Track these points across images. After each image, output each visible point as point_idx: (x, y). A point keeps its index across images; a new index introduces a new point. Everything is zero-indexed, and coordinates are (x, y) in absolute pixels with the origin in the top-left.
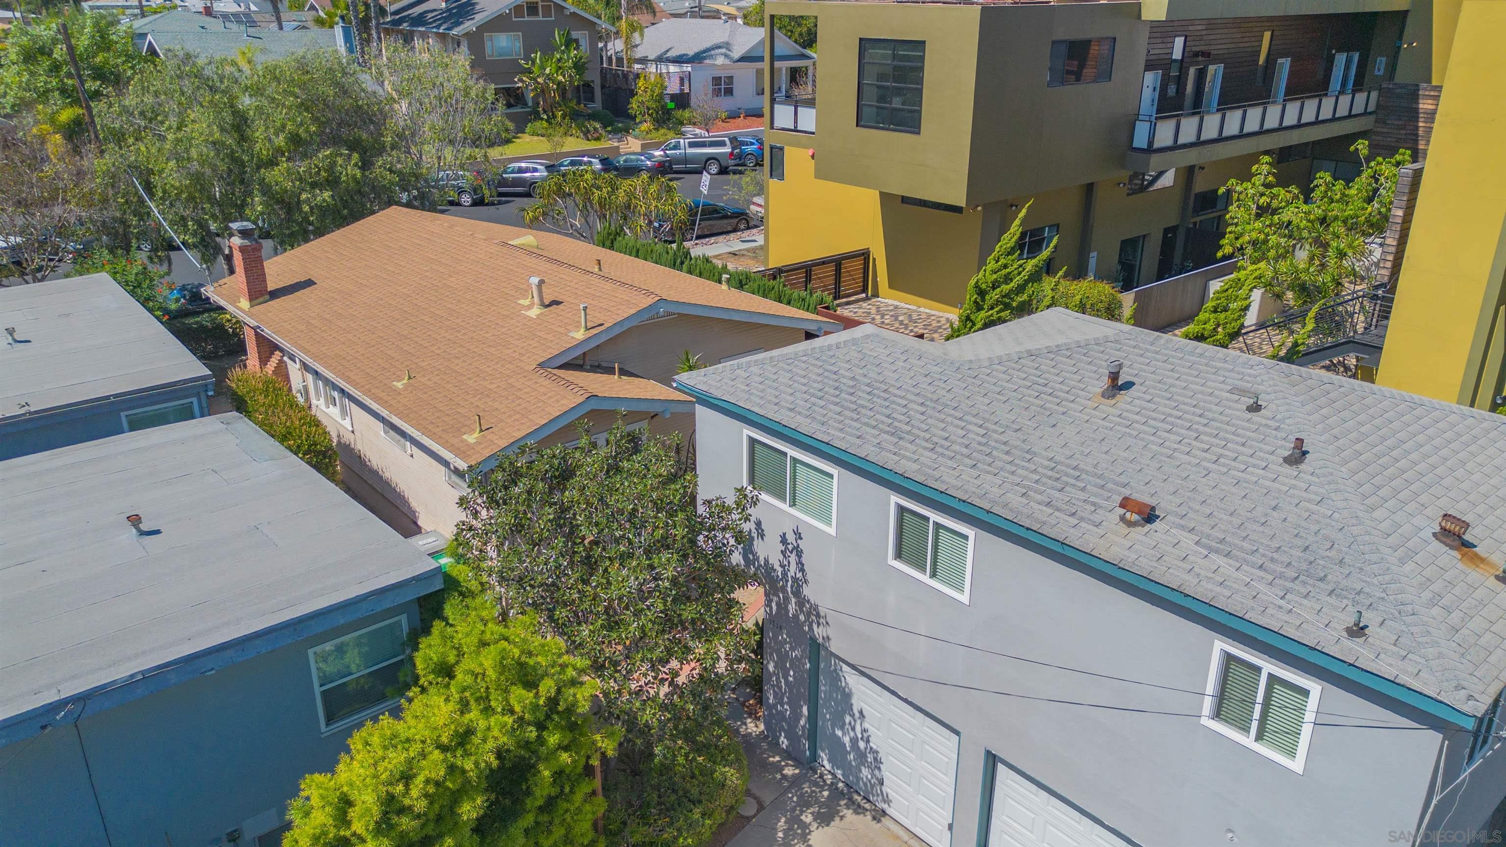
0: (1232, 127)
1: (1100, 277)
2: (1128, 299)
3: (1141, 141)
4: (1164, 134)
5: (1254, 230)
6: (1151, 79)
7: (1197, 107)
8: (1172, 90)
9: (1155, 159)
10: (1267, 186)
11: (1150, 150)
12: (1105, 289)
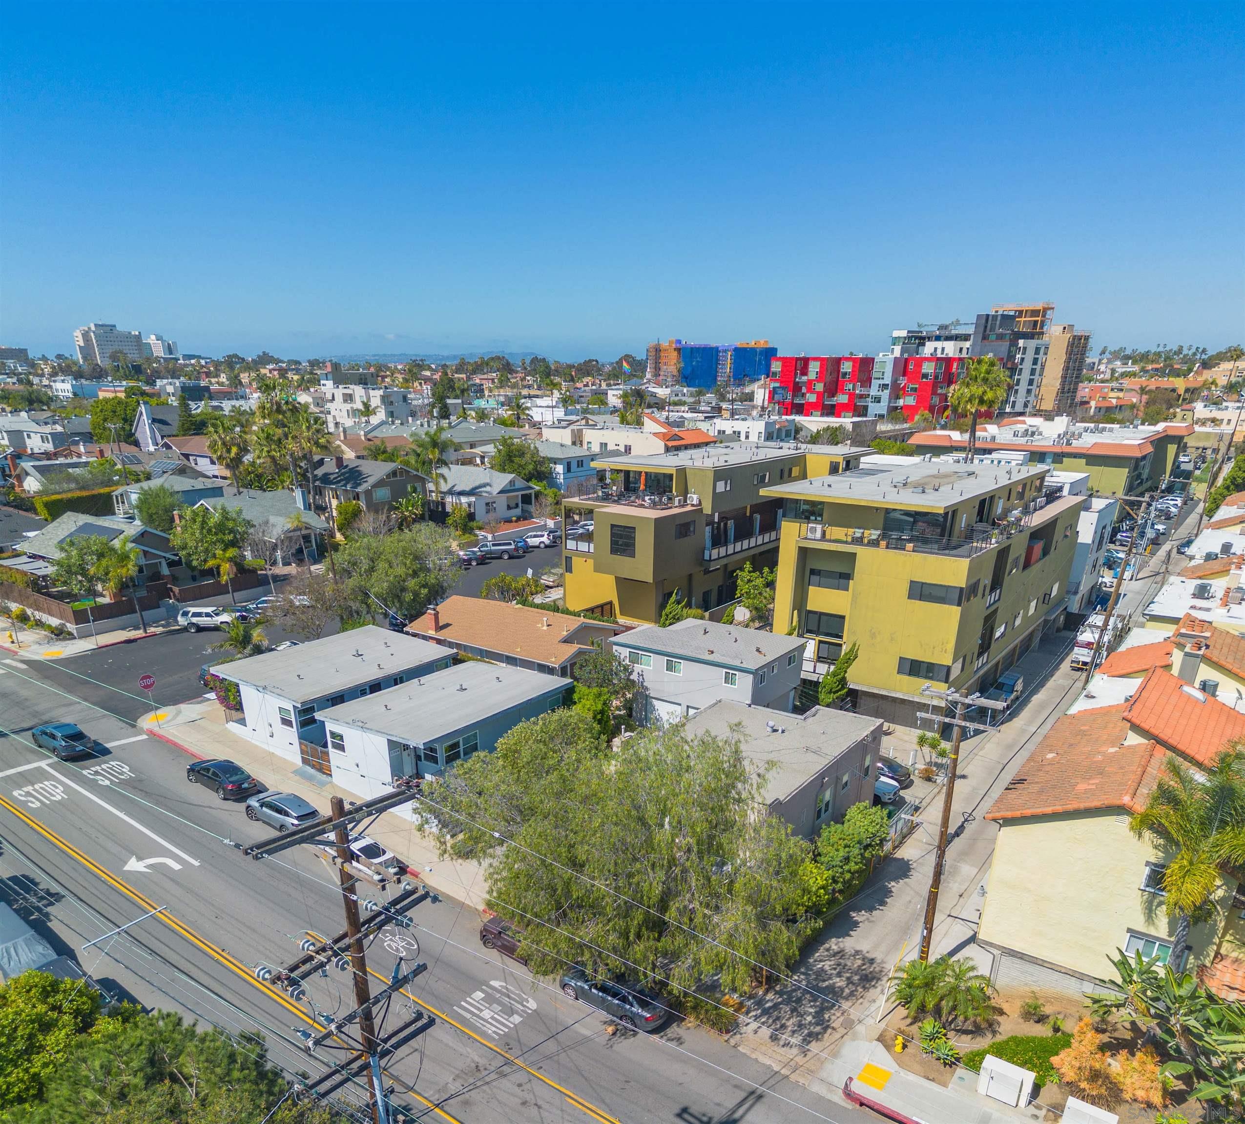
0: (738, 548)
1: (698, 607)
2: (707, 614)
3: (707, 557)
4: (715, 553)
5: (746, 588)
6: (708, 529)
7: (726, 544)
8: (716, 532)
9: (712, 563)
10: (749, 572)
11: (710, 560)
12: (699, 611)
